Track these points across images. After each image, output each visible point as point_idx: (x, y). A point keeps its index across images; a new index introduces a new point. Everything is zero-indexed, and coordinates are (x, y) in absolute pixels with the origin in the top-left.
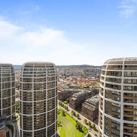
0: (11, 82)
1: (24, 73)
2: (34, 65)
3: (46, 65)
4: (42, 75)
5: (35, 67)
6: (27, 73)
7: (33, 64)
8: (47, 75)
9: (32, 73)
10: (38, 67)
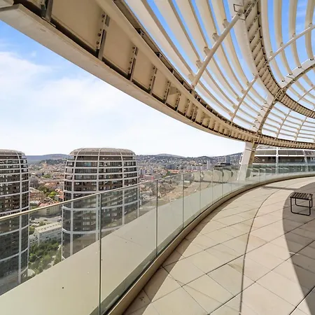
0: (21, 193)
1: (77, 171)
2: (99, 155)
3: (122, 156)
4: (115, 177)
5: (101, 158)
6: (84, 171)
7: (97, 153)
8: (123, 176)
9: (95, 171)
10: (106, 158)
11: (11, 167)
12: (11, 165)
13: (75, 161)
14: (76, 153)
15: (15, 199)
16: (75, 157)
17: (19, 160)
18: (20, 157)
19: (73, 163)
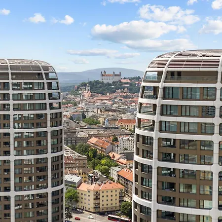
11: (31, 97)
12: (32, 92)
13: (161, 85)
14: (162, 64)
15: (39, 165)
16: (160, 73)
17: (45, 81)
18: (47, 74)
19: (156, 89)
